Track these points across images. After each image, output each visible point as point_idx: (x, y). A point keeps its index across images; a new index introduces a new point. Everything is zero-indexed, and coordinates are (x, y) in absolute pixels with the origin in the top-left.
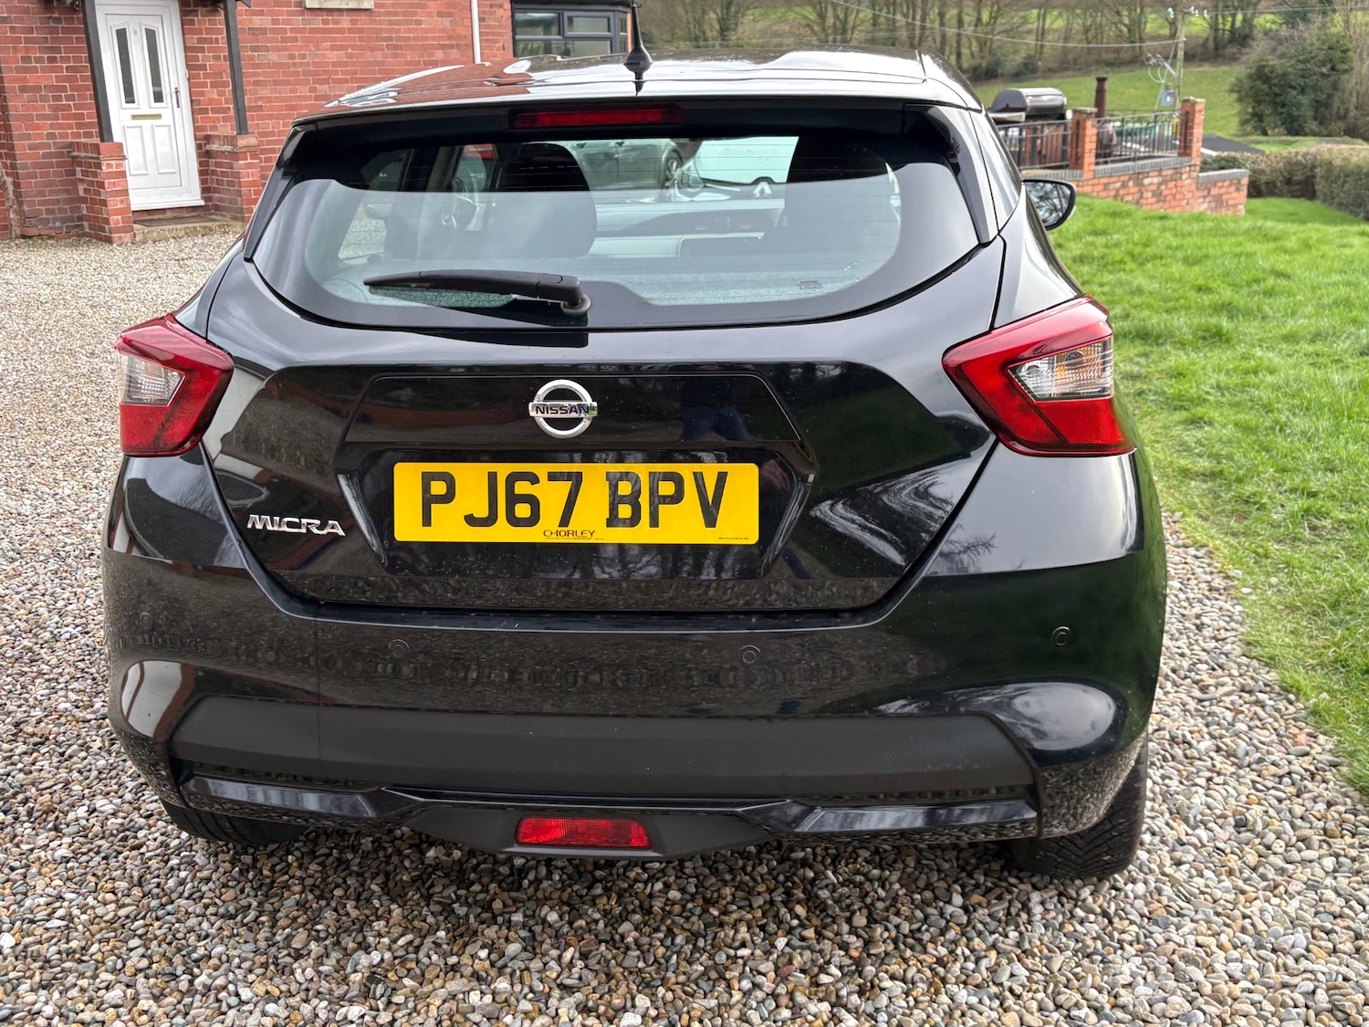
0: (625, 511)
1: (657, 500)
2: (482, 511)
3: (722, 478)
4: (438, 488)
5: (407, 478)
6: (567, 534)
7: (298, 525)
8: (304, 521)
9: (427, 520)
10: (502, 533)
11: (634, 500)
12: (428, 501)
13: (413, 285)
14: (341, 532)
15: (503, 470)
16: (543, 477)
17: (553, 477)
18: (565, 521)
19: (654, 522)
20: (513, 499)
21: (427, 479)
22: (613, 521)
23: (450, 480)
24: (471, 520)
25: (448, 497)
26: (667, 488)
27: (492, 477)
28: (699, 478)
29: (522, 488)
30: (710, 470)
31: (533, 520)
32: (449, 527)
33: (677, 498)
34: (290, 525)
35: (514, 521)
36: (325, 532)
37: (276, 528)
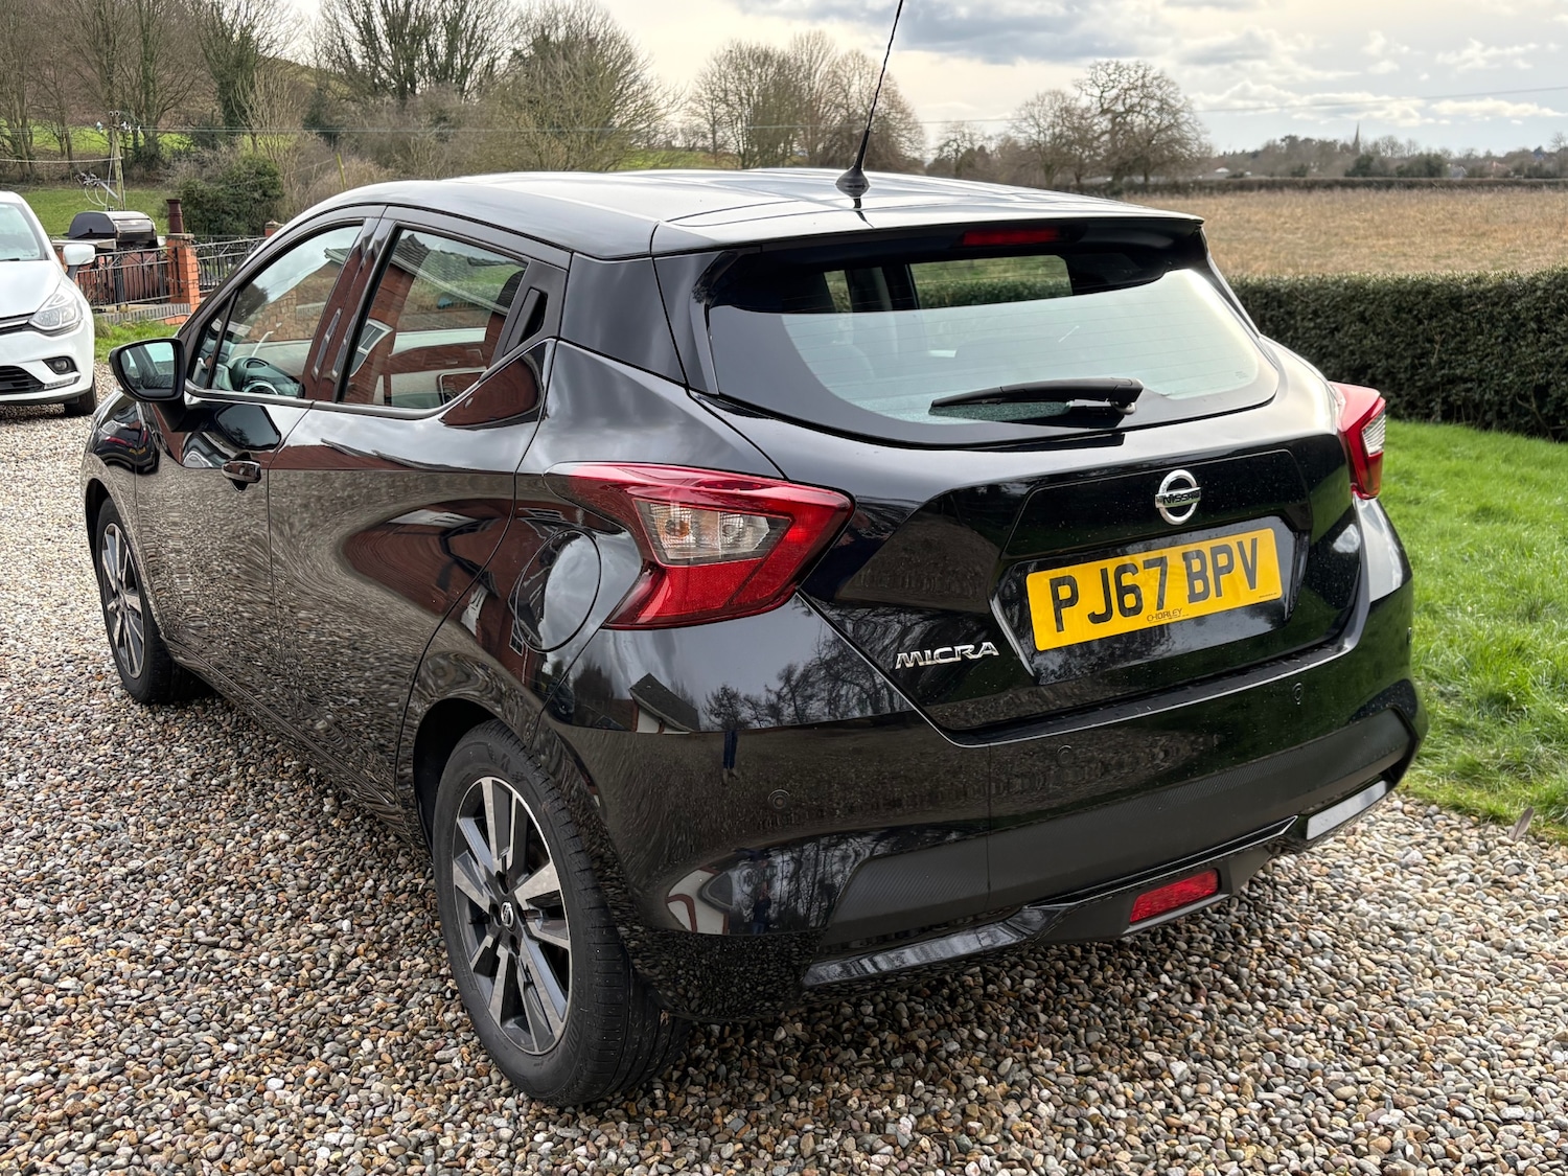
0: (1199, 586)
1: (1218, 571)
2: (1101, 609)
3: (1254, 542)
4: (1065, 592)
5: (1038, 585)
6: (1163, 615)
7: (952, 654)
8: (958, 648)
9: (1060, 628)
10: (1119, 625)
11: (1202, 575)
12: (1059, 605)
13: (984, 401)
14: (996, 653)
15: (1111, 564)
16: (1140, 564)
17: (1148, 564)
18: (1160, 606)
19: (1219, 594)
20: (1123, 591)
21: (1055, 584)
22: (1194, 597)
23: (1071, 582)
24: (1096, 619)
25: (1073, 600)
26: (1223, 560)
27: (1104, 573)
28: (1240, 544)
29: (1128, 579)
30: (1246, 539)
31: (1137, 610)
32: (1079, 629)
33: (1229, 569)
34: (943, 655)
35: (1125, 612)
36: (979, 656)
37: (928, 663)
